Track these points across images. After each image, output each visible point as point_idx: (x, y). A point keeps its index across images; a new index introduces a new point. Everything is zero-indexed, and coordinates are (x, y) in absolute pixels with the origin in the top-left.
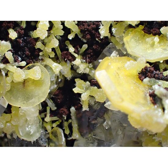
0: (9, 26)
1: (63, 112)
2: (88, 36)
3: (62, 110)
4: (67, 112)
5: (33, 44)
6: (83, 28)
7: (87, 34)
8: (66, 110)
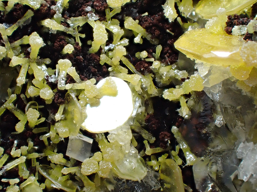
0: (62, 44)
1: (163, 136)
2: (157, 32)
3: (162, 134)
4: (169, 135)
5: (96, 60)
6: (147, 24)
7: (154, 30)
8: (166, 133)
